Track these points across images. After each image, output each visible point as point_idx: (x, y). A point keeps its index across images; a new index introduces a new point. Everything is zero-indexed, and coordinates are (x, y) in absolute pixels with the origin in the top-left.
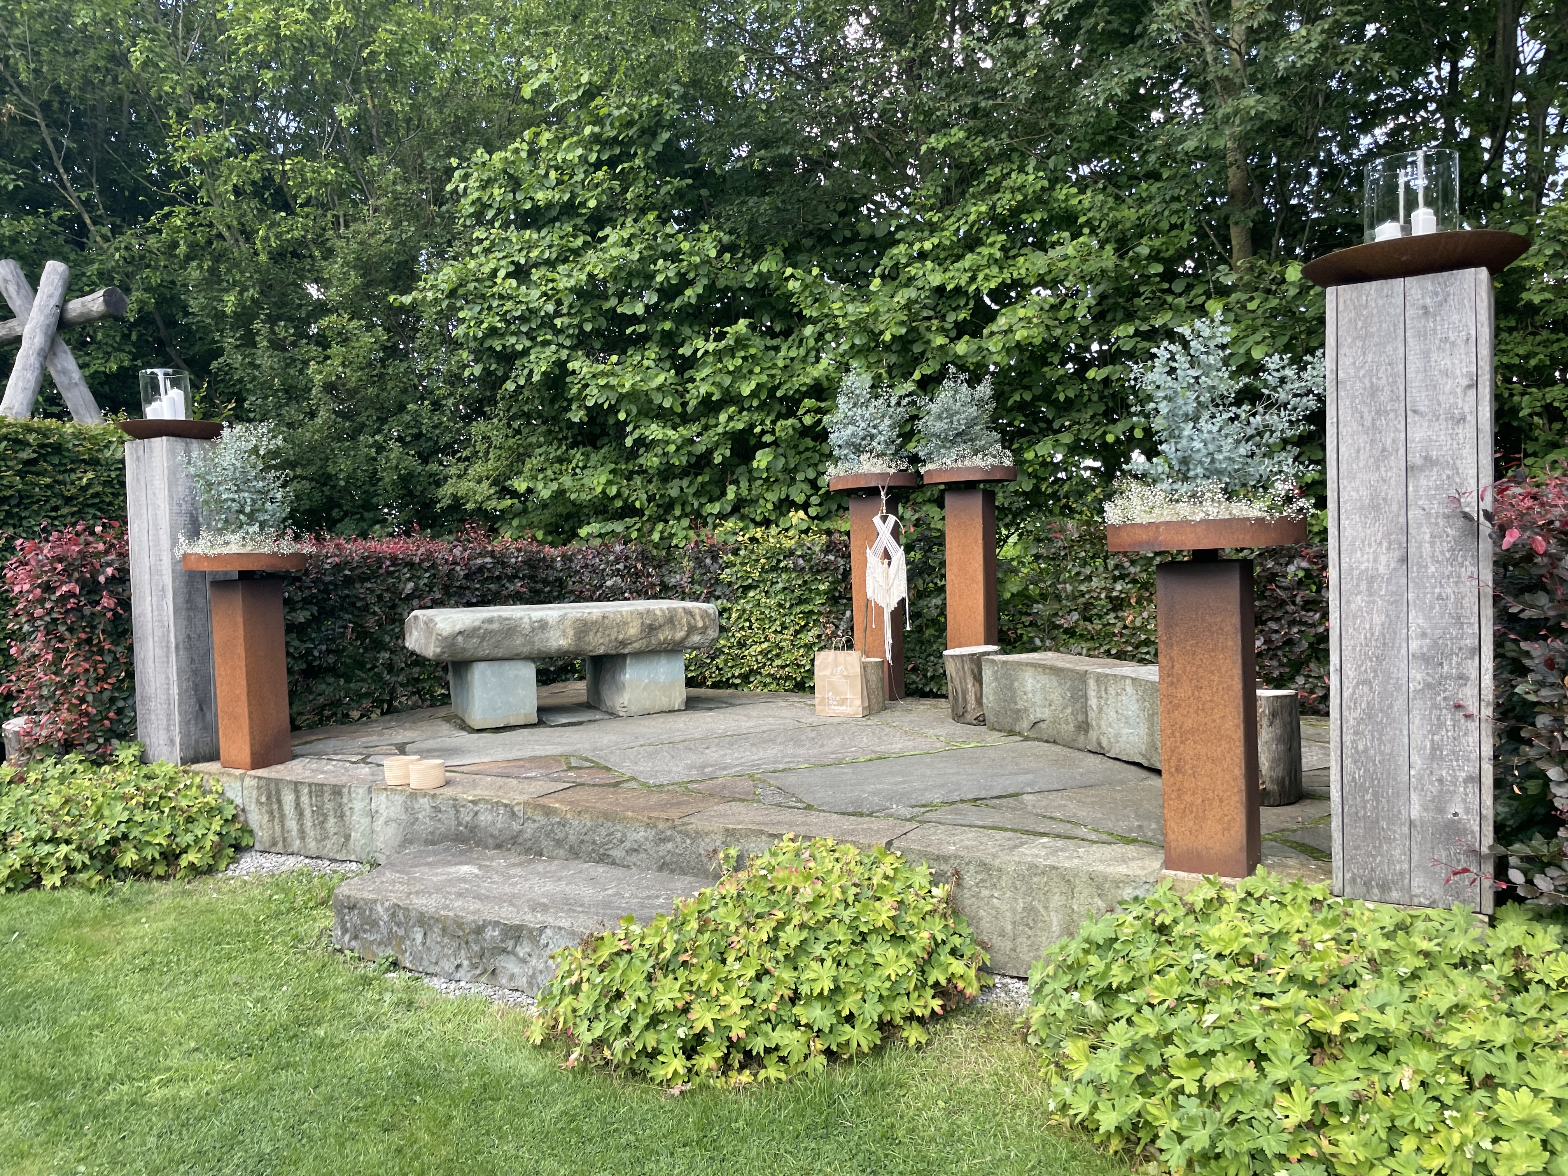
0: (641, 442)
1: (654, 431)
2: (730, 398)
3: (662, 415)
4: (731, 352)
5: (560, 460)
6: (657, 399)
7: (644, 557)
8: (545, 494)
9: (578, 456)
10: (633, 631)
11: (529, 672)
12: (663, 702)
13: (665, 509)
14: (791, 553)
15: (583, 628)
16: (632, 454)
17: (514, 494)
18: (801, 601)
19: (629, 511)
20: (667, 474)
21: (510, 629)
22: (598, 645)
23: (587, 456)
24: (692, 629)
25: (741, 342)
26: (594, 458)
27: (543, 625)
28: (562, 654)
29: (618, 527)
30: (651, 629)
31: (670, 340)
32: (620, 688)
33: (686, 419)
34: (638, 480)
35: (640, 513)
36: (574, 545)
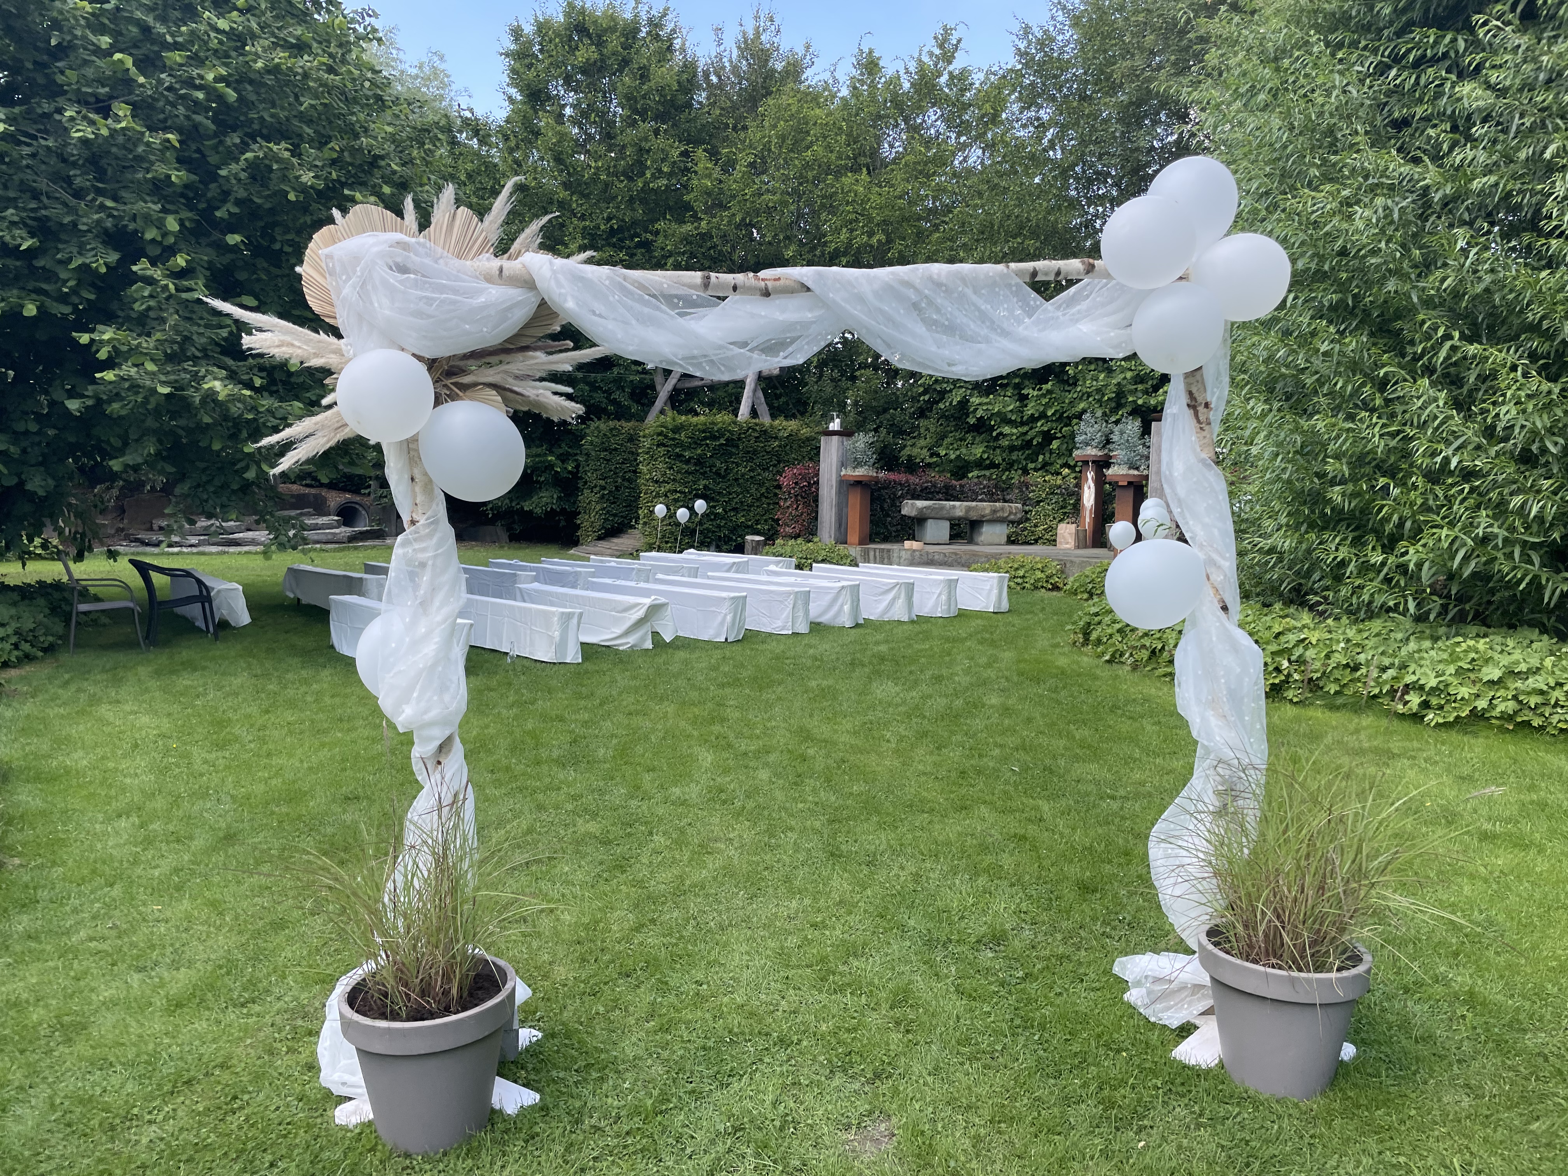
0: (1001, 434)
1: (1007, 430)
2: (1043, 415)
3: (1010, 422)
4: (1044, 396)
5: (961, 440)
6: (1009, 416)
7: (996, 487)
8: (953, 457)
9: (969, 437)
10: (987, 511)
11: (947, 524)
12: (997, 541)
13: (1010, 466)
14: (1060, 487)
15: (969, 509)
16: (997, 438)
17: (938, 455)
18: (1062, 507)
19: (993, 465)
20: (1012, 449)
21: (942, 508)
22: (974, 516)
23: (974, 438)
24: (1011, 513)
25: (1049, 392)
26: (978, 439)
27: (954, 507)
28: (959, 519)
29: (987, 473)
30: (994, 511)
31: (1018, 387)
32: (980, 534)
33: (1022, 424)
34: (998, 451)
35: (997, 466)
36: (964, 482)
